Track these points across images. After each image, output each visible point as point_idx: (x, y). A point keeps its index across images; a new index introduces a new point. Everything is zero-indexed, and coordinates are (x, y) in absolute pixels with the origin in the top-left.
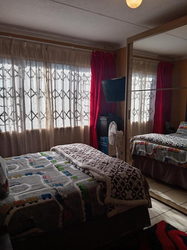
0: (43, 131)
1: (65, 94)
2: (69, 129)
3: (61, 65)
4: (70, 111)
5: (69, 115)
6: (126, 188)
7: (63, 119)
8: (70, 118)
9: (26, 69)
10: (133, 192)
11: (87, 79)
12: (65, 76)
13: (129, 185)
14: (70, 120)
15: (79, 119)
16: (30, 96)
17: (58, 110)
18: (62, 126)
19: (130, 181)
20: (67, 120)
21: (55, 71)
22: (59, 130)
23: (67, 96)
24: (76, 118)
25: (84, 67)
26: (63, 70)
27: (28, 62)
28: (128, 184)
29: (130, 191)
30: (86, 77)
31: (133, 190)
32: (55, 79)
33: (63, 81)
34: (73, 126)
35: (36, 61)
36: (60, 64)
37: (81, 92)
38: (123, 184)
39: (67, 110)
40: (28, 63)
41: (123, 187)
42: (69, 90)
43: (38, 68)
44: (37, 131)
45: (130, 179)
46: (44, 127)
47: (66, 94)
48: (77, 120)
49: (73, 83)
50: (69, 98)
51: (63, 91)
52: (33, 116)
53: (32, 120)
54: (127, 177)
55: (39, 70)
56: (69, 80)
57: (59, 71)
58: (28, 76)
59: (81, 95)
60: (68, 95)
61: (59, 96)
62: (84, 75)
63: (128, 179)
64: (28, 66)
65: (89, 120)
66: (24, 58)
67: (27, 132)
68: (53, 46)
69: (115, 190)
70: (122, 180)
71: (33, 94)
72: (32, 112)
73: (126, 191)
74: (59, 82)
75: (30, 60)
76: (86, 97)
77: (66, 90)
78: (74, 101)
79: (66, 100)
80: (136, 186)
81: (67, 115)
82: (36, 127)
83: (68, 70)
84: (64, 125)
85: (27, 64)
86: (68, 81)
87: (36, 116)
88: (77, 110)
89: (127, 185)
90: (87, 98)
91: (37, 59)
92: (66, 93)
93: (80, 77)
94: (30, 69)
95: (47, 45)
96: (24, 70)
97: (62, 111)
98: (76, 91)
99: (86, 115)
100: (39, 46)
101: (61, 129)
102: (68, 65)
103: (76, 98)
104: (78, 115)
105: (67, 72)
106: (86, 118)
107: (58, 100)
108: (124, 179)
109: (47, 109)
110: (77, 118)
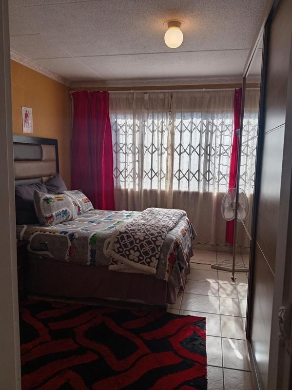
0: (162, 192)
1: (192, 149)
2: (196, 194)
3: (189, 114)
4: (199, 171)
5: (196, 176)
6: (133, 249)
7: (188, 180)
8: (199, 181)
9: (146, 123)
10: (141, 255)
11: (227, 128)
12: (194, 127)
13: (139, 247)
14: (199, 183)
15: (211, 182)
16: (151, 152)
17: (183, 169)
18: (187, 190)
19: (143, 243)
20: (194, 182)
21: (181, 122)
22: (182, 194)
23: (196, 151)
24: (207, 180)
25: (222, 112)
26: (192, 119)
27: (151, 114)
28: (138, 245)
29: (138, 254)
30: (226, 126)
31: (142, 254)
32: (181, 132)
33: (192, 133)
34: (201, 191)
35: (159, 113)
36: (187, 112)
37: (216, 146)
38: (131, 243)
39: (194, 169)
40: (151, 116)
41: (131, 246)
42: (199, 145)
43: (161, 120)
44: (156, 192)
45: (144, 243)
46: (163, 188)
47: (194, 150)
48: (208, 184)
49: (204, 134)
50: (199, 155)
51: (190, 145)
52: (153, 174)
53: (151, 179)
54: (142, 238)
55: (163, 122)
56: (200, 132)
57: (186, 122)
58: (150, 130)
59: (215, 150)
60: (198, 150)
61: (184, 152)
62: (223, 123)
63: (140, 241)
64: (150, 119)
65: (228, 185)
66: (146, 111)
67: (145, 191)
68: (179, 92)
69: (118, 245)
70: (133, 239)
71: (154, 150)
72: (152, 169)
73: (132, 251)
74: (186, 134)
75: (153, 113)
76: (224, 153)
77: (195, 144)
78: (206, 158)
79: (195, 156)
80: (147, 251)
81: (194, 175)
82: (155, 187)
83: (198, 119)
84: (189, 189)
85: (148, 117)
86: (198, 133)
87: (156, 174)
88: (209, 171)
89: (135, 246)
90: (226, 154)
91: (160, 110)
92: (195, 148)
93: (216, 126)
94: (153, 122)
95: (172, 93)
96: (145, 124)
97: (188, 170)
98: (209, 145)
99: (224, 177)
100: (161, 96)
101: (185, 192)
102: (199, 112)
103: (209, 155)
104: (211, 176)
105: (197, 121)
106: (223, 181)
107: (183, 157)
108: (136, 240)
109: (168, 167)
110: (209, 181)
